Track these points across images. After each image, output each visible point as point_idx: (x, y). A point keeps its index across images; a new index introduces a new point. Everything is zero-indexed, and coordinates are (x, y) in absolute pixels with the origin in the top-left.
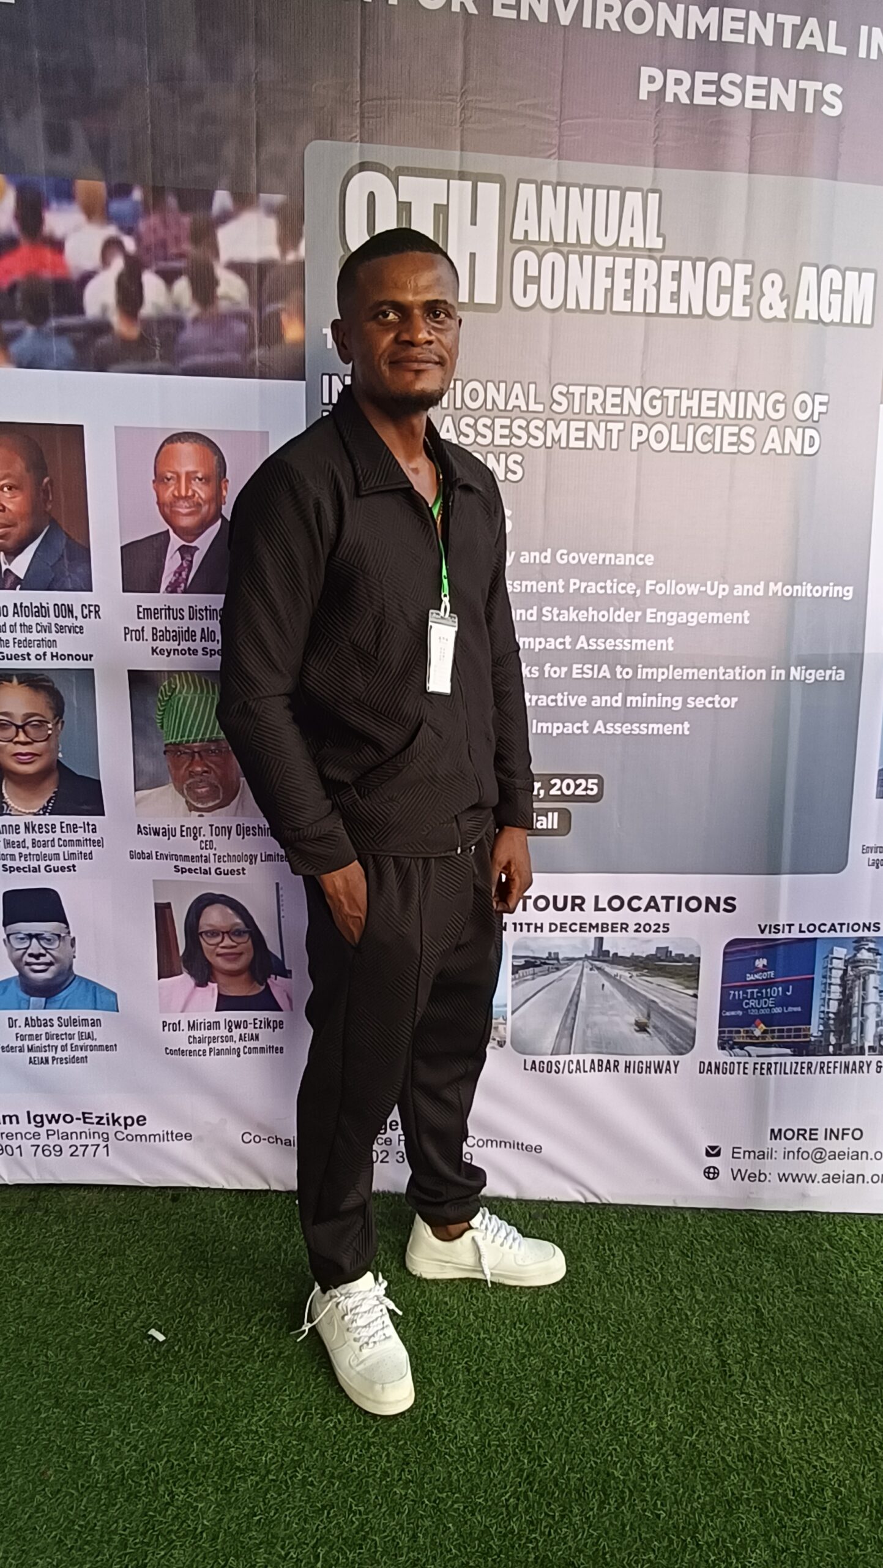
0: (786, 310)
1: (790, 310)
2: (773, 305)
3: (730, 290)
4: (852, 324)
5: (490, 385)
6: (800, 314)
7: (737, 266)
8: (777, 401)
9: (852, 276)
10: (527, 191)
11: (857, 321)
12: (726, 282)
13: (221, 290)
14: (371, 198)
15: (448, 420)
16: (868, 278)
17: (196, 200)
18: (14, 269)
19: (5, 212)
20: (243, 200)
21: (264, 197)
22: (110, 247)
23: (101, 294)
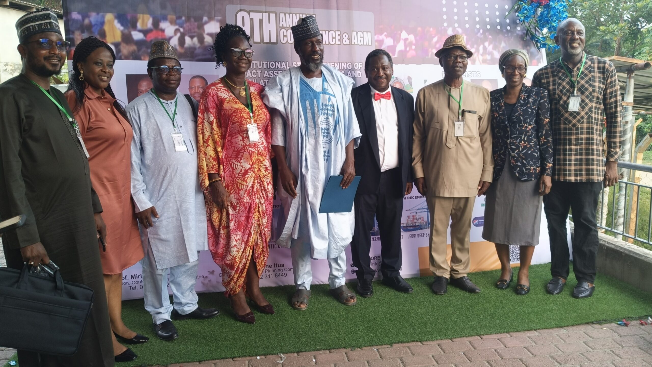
0: (349, 42)
1: (350, 42)
2: (346, 41)
3: (335, 38)
4: (366, 45)
5: (276, 63)
6: (353, 43)
7: (336, 32)
8: (349, 65)
9: (365, 33)
10: (282, 15)
11: (367, 44)
12: (334, 36)
13: (206, 40)
14: (243, 17)
15: (266, 71)
16: (369, 34)
17: (198, 19)
18: (152, 37)
19: (149, 24)
20: (211, 19)
21: (216, 18)
22: (177, 31)
23: (174, 42)
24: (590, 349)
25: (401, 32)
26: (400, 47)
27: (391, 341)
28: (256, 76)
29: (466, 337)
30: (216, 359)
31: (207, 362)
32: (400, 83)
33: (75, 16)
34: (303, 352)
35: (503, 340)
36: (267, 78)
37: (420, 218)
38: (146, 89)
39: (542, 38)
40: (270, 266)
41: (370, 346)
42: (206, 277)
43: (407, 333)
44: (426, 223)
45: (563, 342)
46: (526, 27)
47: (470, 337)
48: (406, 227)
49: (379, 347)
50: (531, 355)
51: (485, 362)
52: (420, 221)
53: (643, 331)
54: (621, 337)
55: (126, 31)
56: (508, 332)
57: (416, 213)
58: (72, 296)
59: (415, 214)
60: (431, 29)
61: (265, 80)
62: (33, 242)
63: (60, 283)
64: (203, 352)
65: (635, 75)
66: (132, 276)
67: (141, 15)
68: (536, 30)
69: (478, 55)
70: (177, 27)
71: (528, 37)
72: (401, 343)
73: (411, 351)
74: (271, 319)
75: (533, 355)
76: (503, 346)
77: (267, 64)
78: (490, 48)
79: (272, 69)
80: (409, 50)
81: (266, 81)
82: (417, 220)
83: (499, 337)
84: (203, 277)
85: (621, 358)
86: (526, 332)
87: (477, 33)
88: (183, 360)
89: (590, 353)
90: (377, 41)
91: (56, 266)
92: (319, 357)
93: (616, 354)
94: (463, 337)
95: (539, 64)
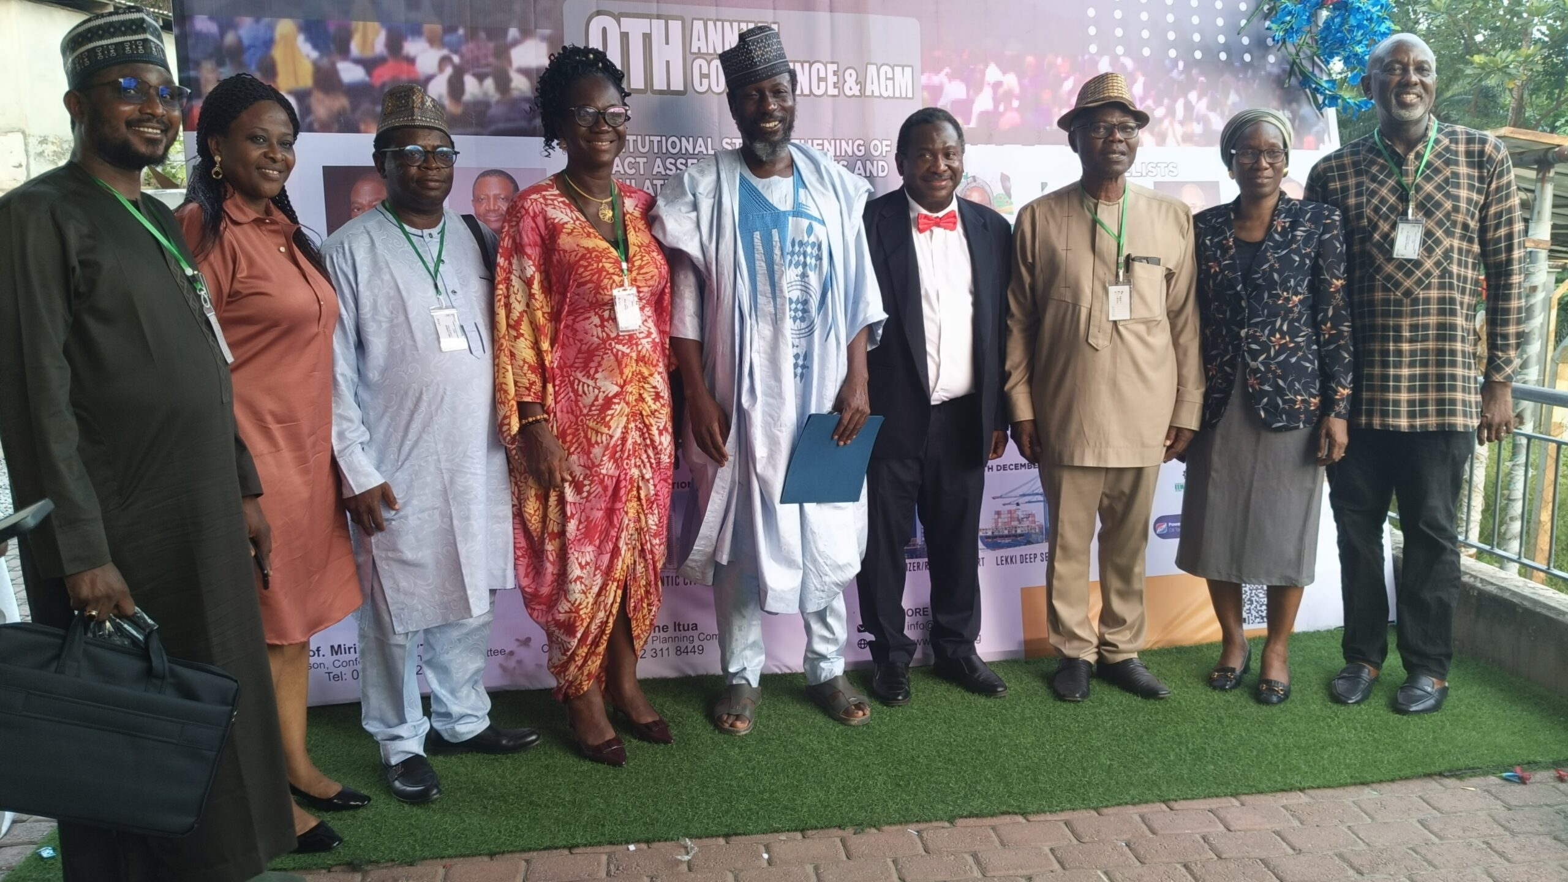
0: (860, 91)
1: (862, 90)
2: (851, 86)
3: (825, 79)
4: (901, 98)
5: (683, 139)
6: (868, 93)
7: (829, 65)
8: (859, 145)
9: (898, 70)
10: (698, 25)
11: (904, 95)
12: (822, 75)
13: (514, 85)
14: (604, 30)
15: (658, 160)
16: (908, 70)
17: (497, 33)
18: (384, 75)
19: (379, 44)
20: (526, 33)
21: (539, 31)
22: (444, 61)
23: (438, 88)
24: (1433, 837)
25: (986, 66)
26: (984, 102)
27: (952, 811)
28: (633, 171)
29: (1134, 804)
30: (530, 850)
31: (508, 856)
32: (982, 190)
33: (203, 24)
34: (740, 834)
35: (1222, 814)
36: (659, 176)
37: (1028, 516)
38: (370, 202)
39: (1327, 81)
40: (665, 629)
41: (901, 823)
42: (512, 653)
43: (991, 792)
44: (1041, 528)
45: (1369, 821)
46: (1290, 54)
47: (1144, 806)
48: (994, 537)
49: (922, 826)
50: (1291, 851)
51: (1179, 866)
52: (1026, 523)
53: (1564, 797)
54: (1509, 809)
55: (325, 62)
56: (1235, 795)
57: (1018, 504)
58: (187, 692)
59: (1014, 507)
60: (1059, 61)
61: (655, 182)
62: (94, 563)
63: (160, 661)
64: (500, 832)
65: (1557, 173)
66: (332, 647)
67: (360, 24)
68: (1314, 63)
69: (1171, 123)
70: (445, 52)
71: (1294, 81)
72: (977, 816)
73: (998, 836)
74: (664, 755)
75: (1294, 849)
76: (1221, 828)
77: (660, 142)
78: (1201, 106)
79: (673, 156)
80: (1006, 110)
81: (659, 183)
82: (1020, 521)
83: (1214, 807)
84: (502, 652)
85: (1508, 860)
86: (1279, 795)
87: (1171, 70)
88: (450, 851)
89: (1434, 848)
90: (926, 88)
91: (150, 621)
92: (776, 849)
93: (1496, 852)
94: (1127, 803)
95: (1321, 146)
